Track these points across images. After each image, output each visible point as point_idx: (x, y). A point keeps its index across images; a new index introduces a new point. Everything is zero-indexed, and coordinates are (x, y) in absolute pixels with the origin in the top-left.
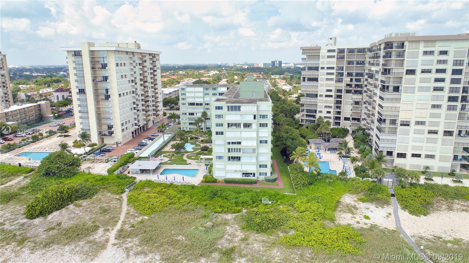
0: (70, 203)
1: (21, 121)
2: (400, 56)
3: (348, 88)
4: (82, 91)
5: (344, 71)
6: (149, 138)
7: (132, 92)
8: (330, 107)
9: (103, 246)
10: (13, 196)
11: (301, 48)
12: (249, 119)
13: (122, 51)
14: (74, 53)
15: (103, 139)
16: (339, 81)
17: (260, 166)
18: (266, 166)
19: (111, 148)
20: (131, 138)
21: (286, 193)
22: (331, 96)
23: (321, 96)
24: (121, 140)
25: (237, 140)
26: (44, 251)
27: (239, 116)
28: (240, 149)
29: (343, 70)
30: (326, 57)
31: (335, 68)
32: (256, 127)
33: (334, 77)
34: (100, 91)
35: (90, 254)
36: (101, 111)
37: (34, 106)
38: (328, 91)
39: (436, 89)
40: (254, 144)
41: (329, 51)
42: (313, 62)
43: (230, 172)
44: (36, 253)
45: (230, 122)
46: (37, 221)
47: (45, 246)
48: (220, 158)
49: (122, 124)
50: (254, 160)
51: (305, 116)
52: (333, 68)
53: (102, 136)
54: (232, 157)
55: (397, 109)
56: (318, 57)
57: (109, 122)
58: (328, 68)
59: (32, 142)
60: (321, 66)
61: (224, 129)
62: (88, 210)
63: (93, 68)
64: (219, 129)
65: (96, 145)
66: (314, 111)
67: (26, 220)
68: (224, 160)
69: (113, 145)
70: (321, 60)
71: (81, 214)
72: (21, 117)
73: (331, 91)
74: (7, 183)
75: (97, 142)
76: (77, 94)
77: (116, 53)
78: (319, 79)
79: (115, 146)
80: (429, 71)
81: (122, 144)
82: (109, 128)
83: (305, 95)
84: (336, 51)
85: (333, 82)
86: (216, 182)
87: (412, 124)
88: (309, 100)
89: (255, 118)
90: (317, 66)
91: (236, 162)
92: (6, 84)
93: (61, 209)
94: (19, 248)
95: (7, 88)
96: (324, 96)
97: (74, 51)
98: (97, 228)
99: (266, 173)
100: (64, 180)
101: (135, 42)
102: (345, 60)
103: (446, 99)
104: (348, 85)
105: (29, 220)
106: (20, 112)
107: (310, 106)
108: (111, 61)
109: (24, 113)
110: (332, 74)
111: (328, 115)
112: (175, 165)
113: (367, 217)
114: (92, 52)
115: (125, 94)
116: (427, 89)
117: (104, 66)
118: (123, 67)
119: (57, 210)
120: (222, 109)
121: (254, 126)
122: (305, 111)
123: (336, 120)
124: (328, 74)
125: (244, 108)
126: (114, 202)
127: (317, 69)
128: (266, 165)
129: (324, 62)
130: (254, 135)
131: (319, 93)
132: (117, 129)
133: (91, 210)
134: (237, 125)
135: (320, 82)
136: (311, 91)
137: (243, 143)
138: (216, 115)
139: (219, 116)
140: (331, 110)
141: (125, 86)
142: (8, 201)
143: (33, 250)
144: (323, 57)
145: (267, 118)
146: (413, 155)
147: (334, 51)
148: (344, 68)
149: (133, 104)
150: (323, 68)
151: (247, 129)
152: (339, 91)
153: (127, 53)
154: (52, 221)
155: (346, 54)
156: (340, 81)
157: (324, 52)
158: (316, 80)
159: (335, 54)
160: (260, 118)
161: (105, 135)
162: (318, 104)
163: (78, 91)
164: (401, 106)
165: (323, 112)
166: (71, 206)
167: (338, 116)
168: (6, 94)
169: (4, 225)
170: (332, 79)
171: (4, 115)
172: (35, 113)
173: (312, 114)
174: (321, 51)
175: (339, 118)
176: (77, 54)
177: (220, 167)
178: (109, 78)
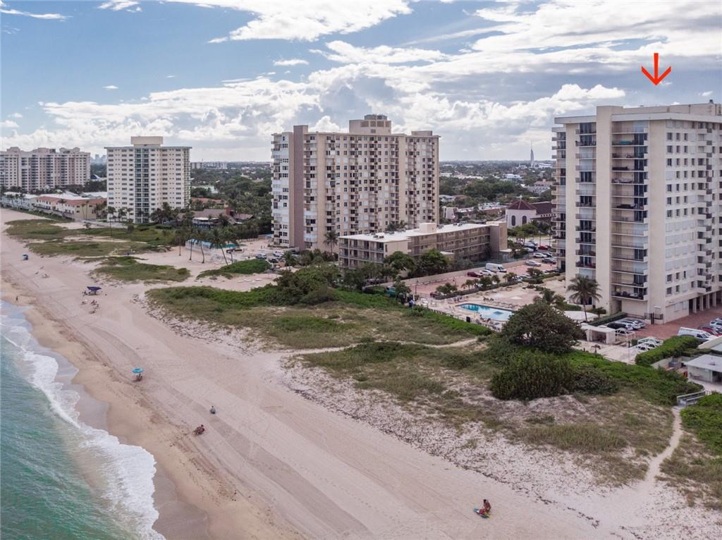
0: (567, 391)
4: (587, 201)
7: (696, 211)
15: (619, 303)
36: (623, 244)
37: (480, 228)
46: (511, 405)
49: (669, 278)
53: (618, 296)
57: (638, 268)
62: (602, 412)
65: (604, 311)
67: (492, 399)
69: (643, 318)
71: (587, 414)
75: (606, 307)
76: (577, 205)
82: (636, 280)
92: (433, 188)
93: (551, 396)
105: (498, 400)
106: (457, 237)
109: (464, 240)
115: (682, 212)
118: (682, 154)
119: (545, 396)
126: (654, 415)
132: (656, 287)
133: (606, 414)
149: (697, 236)
154: (538, 411)
161: (626, 295)
163: (579, 200)
166: (570, 398)
169: (462, 396)
171: (435, 238)
172: (480, 242)
178: (649, 176)
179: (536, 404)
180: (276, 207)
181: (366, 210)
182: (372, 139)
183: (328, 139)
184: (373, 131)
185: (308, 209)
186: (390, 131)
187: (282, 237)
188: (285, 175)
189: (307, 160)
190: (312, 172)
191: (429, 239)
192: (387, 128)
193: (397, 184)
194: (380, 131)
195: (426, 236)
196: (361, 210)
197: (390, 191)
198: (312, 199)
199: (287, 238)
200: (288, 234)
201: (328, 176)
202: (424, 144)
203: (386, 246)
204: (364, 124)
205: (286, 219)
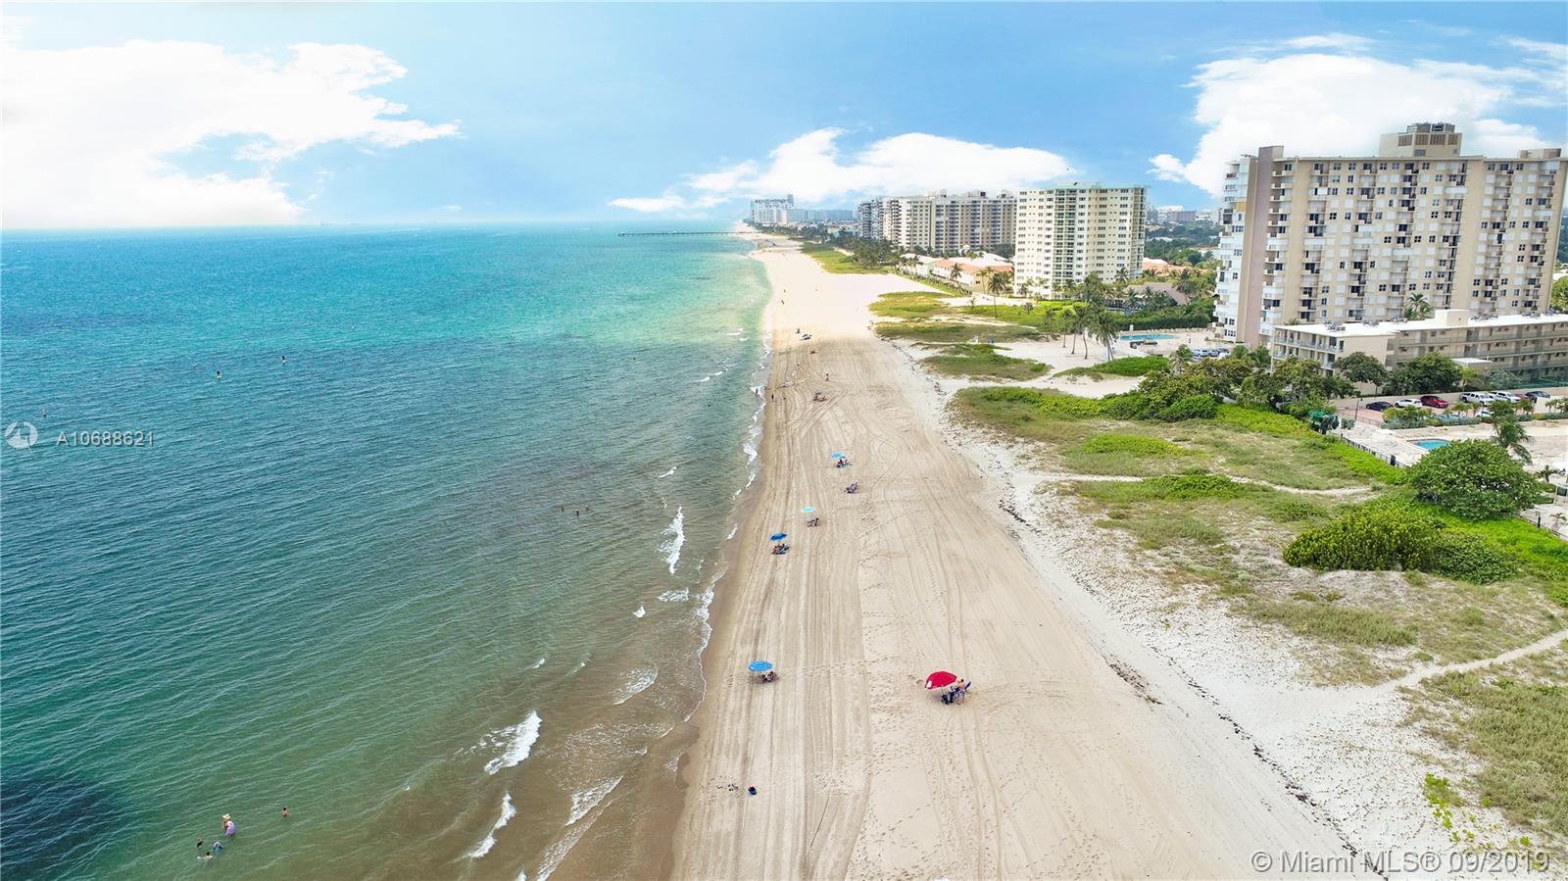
0: (1399, 566)
1: (1515, 364)
9: (1374, 678)
10: (1305, 513)
26: (1250, 623)
35: (1328, 675)
44: (1235, 619)
46: (1296, 573)
47: (1258, 617)
59: (1485, 420)
62: (1430, 600)
67: (1280, 562)
71: (1403, 600)
72: (1517, 350)
74: (1329, 488)
92: (1544, 253)
93: (1365, 569)
94: (1215, 597)
95: (1542, 264)
98: (1404, 640)
100: (1455, 520)
105: (1286, 564)
106: (1519, 335)
109: (1533, 342)
119: (1354, 568)
126: (1528, 617)
133: (1435, 604)
142: (1289, 520)
143: (1236, 611)
154: (1327, 586)
166: (1395, 575)
168: (1532, 281)
169: (1237, 553)
171: (1464, 335)
179: (1332, 577)
180: (1222, 280)
181: (1382, 288)
182: (1410, 166)
183: (1316, 168)
184: (1417, 153)
185: (1270, 284)
186: (1456, 151)
187: (1227, 327)
188: (1239, 229)
189: (1276, 205)
190: (1280, 224)
191: (1448, 335)
192: (1455, 146)
193: (1454, 244)
194: (1433, 151)
195: (1443, 332)
196: (1371, 288)
197: (1439, 255)
198: (1279, 267)
199: (1234, 328)
200: (1236, 322)
201: (1311, 229)
202: (1533, 172)
203: (1342, 343)
204: (1404, 141)
205: (1234, 299)
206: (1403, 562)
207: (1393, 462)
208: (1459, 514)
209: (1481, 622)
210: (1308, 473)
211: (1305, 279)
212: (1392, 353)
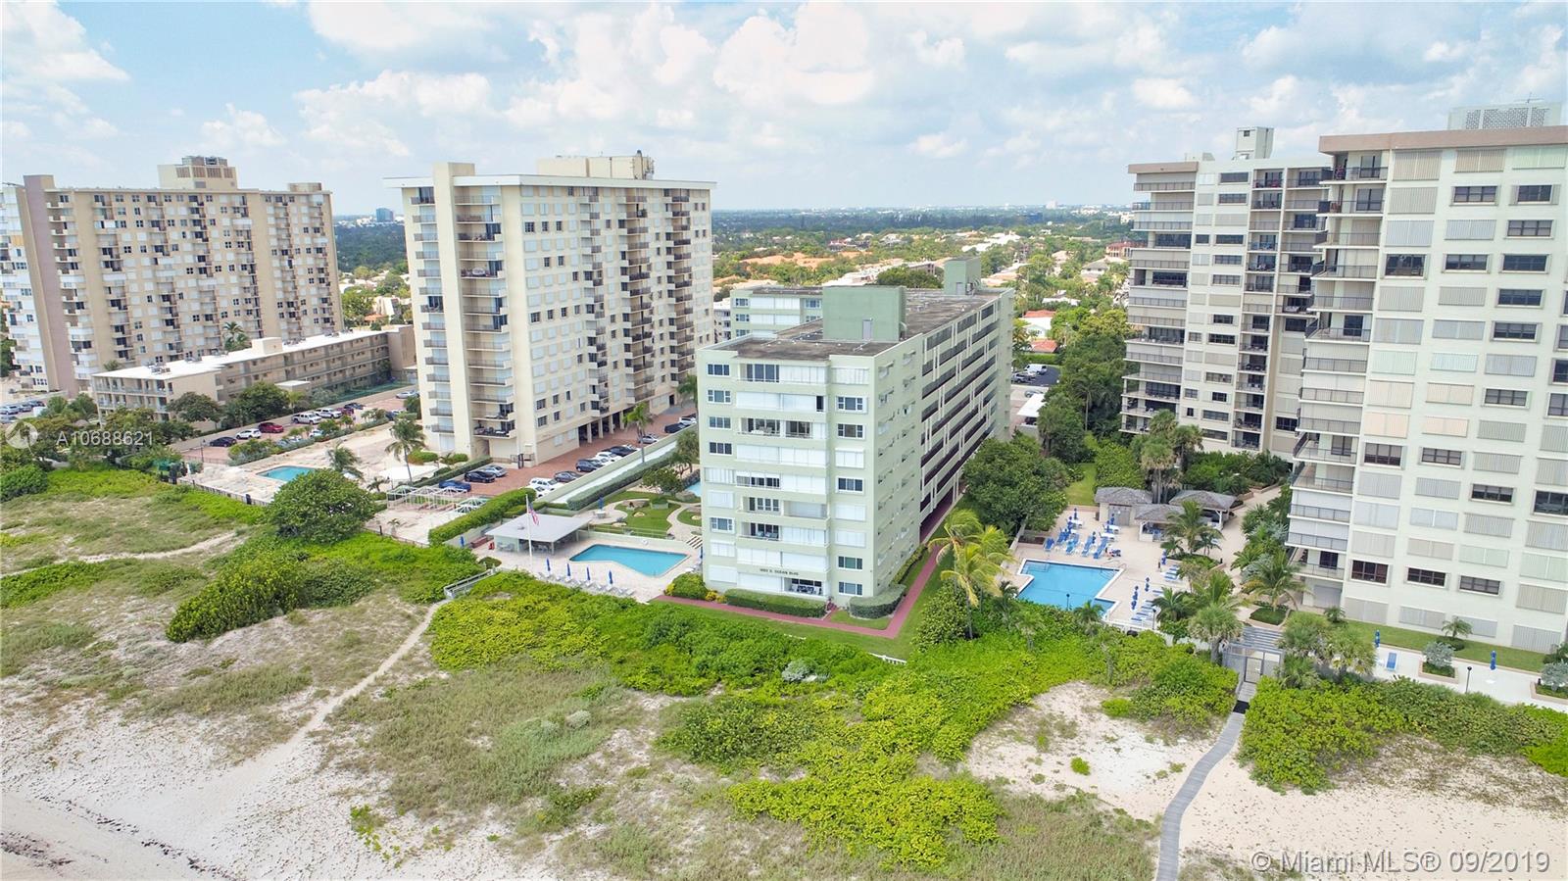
0: (280, 611)
1: (330, 380)
2: (1372, 206)
3: (1293, 313)
4: (435, 304)
5: (1278, 252)
6: (616, 450)
7: (583, 309)
8: (1226, 378)
9: (283, 734)
10: (178, 579)
11: (1132, 169)
12: (803, 409)
13: (551, 188)
14: (417, 195)
15: (487, 442)
16: (1260, 288)
17: (842, 562)
18: (859, 564)
19: (496, 471)
20: (576, 444)
21: (884, 657)
22: (1230, 340)
23: (1196, 337)
24: (534, 450)
25: (766, 472)
26: (150, 724)
27: (774, 398)
28: (776, 502)
29: (1273, 246)
30: (1216, 199)
31: (1247, 240)
32: (824, 436)
33: (1240, 270)
34: (481, 304)
35: (242, 749)
36: (482, 363)
37: (371, 337)
38: (1218, 319)
39: (1502, 331)
40: (818, 488)
41: (1226, 178)
42: (1173, 218)
43: (744, 570)
44: (131, 726)
45: (754, 417)
46: (184, 649)
47: (157, 714)
48: (723, 524)
49: (541, 404)
50: (819, 541)
51: (1142, 405)
52: (1237, 240)
53: (483, 434)
54: (761, 527)
55: (1352, 400)
56: (1186, 199)
57: (500, 394)
58: (1222, 239)
59: (318, 440)
60: (1195, 231)
61: (732, 435)
62: (314, 635)
63: (463, 237)
64: (720, 435)
65: (464, 458)
66: (1174, 390)
67: (163, 643)
68: (733, 531)
69: (510, 462)
70: (1197, 210)
71: (291, 643)
72: (329, 368)
73: (1227, 320)
74: (194, 544)
75: (468, 452)
76: (424, 309)
77: (531, 192)
78: (1189, 278)
79: (515, 466)
80: (1476, 263)
81: (537, 463)
82: (502, 411)
83: (1146, 332)
84: (1252, 178)
85: (1238, 291)
86: (703, 599)
87: (1411, 457)
88: (1156, 351)
89: (820, 406)
90: (1184, 230)
91: (766, 542)
92: (328, 274)
93: (250, 624)
94: (102, 709)
95: (329, 284)
96: (1205, 338)
97: (420, 189)
98: (302, 683)
99: (860, 587)
100: (316, 548)
101: (639, 152)
102: (1282, 210)
103: (1545, 370)
104: (1293, 301)
105: (172, 643)
106: (327, 355)
107: (1160, 371)
108: (512, 217)
109: (339, 358)
110: (1236, 260)
111: (1218, 407)
112: (627, 536)
113: (1081, 768)
114: (462, 192)
115: (558, 313)
116: (1470, 331)
117: (493, 230)
118: (553, 233)
119: (241, 625)
120: (727, 373)
121: (818, 433)
122: (1142, 387)
123: (1249, 426)
124: (1220, 259)
125: (792, 373)
126: (393, 623)
127: (1184, 241)
128: (860, 561)
129: (1207, 216)
130: (818, 459)
131: (1188, 329)
132: (525, 416)
133: (319, 638)
134: (772, 426)
135: (1192, 288)
136: (1162, 317)
137: (788, 485)
138: (710, 392)
139: (719, 396)
140: (1229, 389)
141: (556, 288)
142: (163, 592)
143: (130, 716)
144: (1206, 201)
145: (860, 408)
146: (1414, 575)
147: (1242, 177)
148: (1279, 240)
149: (587, 343)
150: (1203, 239)
151: (797, 440)
152: (1261, 321)
153: (571, 190)
154: (218, 652)
155: (1284, 188)
156: (1264, 285)
157: (1207, 183)
158: (1180, 279)
159: (1246, 189)
160: (841, 406)
161: (492, 432)
162: (1186, 366)
163: (427, 303)
164: (1367, 387)
165: (1200, 395)
166: (278, 621)
167: (1254, 411)
168: (325, 300)
169: (115, 647)
170: (1233, 280)
171: (282, 361)
172: (373, 357)
173: (1164, 400)
174: (1199, 179)
175: (1253, 420)
176: (425, 197)
177: (724, 552)
178: (504, 267)
179: (221, 642)
180: (14, 323)
181: (196, 318)
182: (194, 198)
183: (97, 200)
184: (198, 185)
185: (74, 324)
186: (233, 184)
187: (34, 375)
188: (22, 266)
189: (61, 240)
190: (70, 259)
191: (268, 363)
192: (231, 180)
193: (253, 271)
194: (213, 184)
195: (263, 360)
196: (185, 319)
197: (241, 283)
198: (80, 305)
199: (43, 376)
200: (44, 369)
201: (107, 264)
202: (303, 204)
203: (170, 385)
204: (182, 173)
205: (35, 343)
206: (282, 606)
207: (249, 501)
208: (319, 541)
209: (359, 642)
210: (170, 531)
211: (113, 317)
212: (221, 387)
